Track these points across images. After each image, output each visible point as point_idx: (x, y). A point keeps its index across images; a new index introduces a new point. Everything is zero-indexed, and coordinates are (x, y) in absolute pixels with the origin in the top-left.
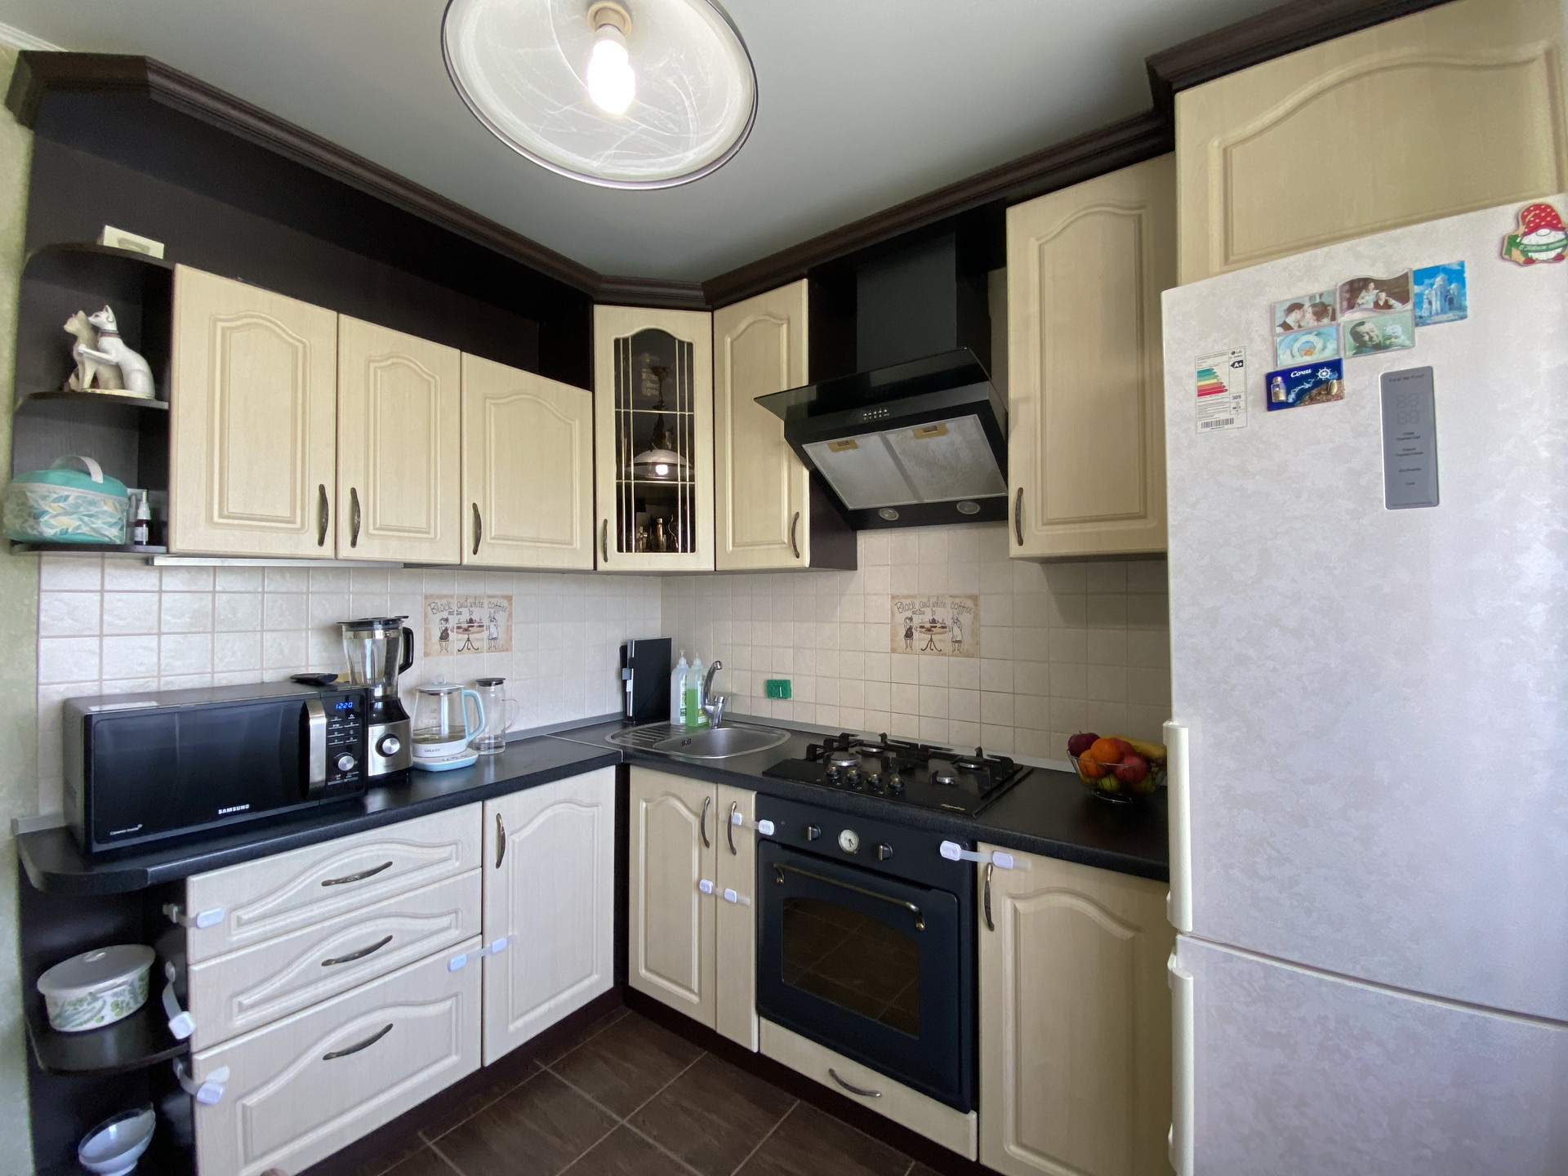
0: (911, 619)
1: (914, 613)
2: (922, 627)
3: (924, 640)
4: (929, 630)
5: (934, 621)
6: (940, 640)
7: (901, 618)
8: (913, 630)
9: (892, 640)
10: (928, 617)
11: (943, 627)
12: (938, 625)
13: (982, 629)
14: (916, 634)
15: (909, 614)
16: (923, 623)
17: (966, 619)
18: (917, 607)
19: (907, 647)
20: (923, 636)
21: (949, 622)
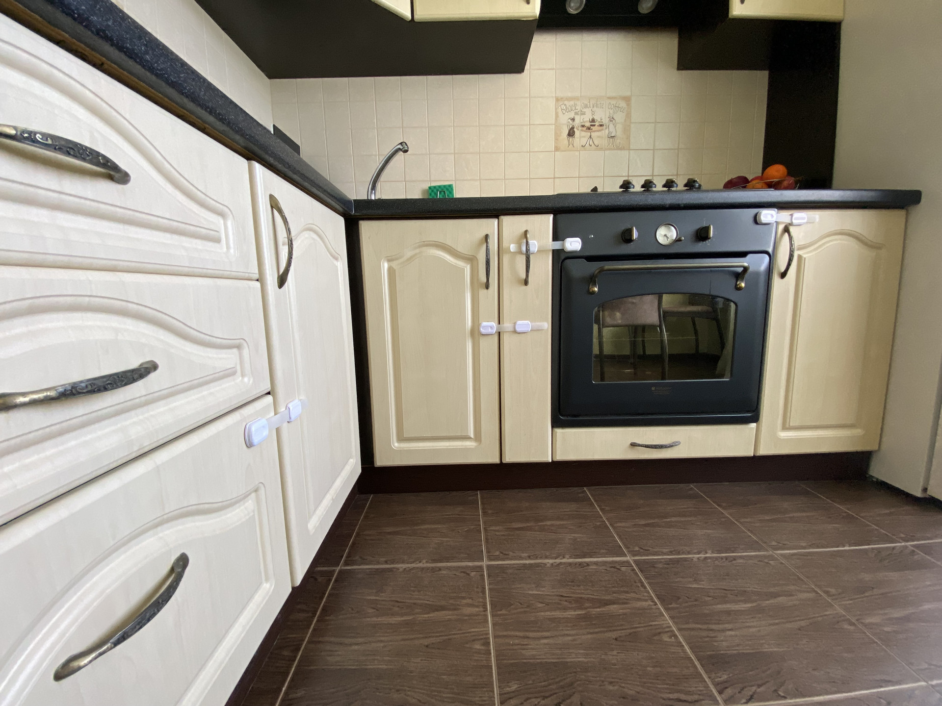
0: (573, 120)
1: (576, 113)
2: (583, 126)
3: (584, 137)
4: (589, 129)
5: (593, 121)
6: (599, 137)
7: (565, 119)
8: (575, 130)
9: (556, 139)
10: (587, 117)
11: (601, 125)
12: (597, 124)
13: (632, 125)
14: (577, 133)
15: (572, 115)
16: (584, 122)
17: (620, 117)
18: (578, 108)
19: (569, 145)
20: (583, 134)
21: (605, 121)
